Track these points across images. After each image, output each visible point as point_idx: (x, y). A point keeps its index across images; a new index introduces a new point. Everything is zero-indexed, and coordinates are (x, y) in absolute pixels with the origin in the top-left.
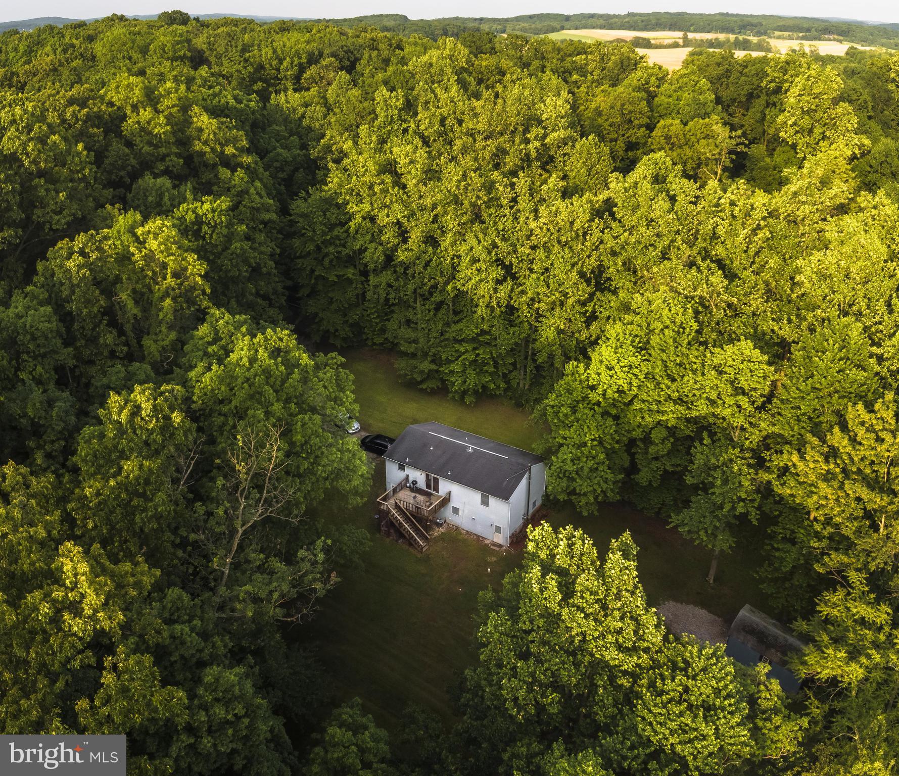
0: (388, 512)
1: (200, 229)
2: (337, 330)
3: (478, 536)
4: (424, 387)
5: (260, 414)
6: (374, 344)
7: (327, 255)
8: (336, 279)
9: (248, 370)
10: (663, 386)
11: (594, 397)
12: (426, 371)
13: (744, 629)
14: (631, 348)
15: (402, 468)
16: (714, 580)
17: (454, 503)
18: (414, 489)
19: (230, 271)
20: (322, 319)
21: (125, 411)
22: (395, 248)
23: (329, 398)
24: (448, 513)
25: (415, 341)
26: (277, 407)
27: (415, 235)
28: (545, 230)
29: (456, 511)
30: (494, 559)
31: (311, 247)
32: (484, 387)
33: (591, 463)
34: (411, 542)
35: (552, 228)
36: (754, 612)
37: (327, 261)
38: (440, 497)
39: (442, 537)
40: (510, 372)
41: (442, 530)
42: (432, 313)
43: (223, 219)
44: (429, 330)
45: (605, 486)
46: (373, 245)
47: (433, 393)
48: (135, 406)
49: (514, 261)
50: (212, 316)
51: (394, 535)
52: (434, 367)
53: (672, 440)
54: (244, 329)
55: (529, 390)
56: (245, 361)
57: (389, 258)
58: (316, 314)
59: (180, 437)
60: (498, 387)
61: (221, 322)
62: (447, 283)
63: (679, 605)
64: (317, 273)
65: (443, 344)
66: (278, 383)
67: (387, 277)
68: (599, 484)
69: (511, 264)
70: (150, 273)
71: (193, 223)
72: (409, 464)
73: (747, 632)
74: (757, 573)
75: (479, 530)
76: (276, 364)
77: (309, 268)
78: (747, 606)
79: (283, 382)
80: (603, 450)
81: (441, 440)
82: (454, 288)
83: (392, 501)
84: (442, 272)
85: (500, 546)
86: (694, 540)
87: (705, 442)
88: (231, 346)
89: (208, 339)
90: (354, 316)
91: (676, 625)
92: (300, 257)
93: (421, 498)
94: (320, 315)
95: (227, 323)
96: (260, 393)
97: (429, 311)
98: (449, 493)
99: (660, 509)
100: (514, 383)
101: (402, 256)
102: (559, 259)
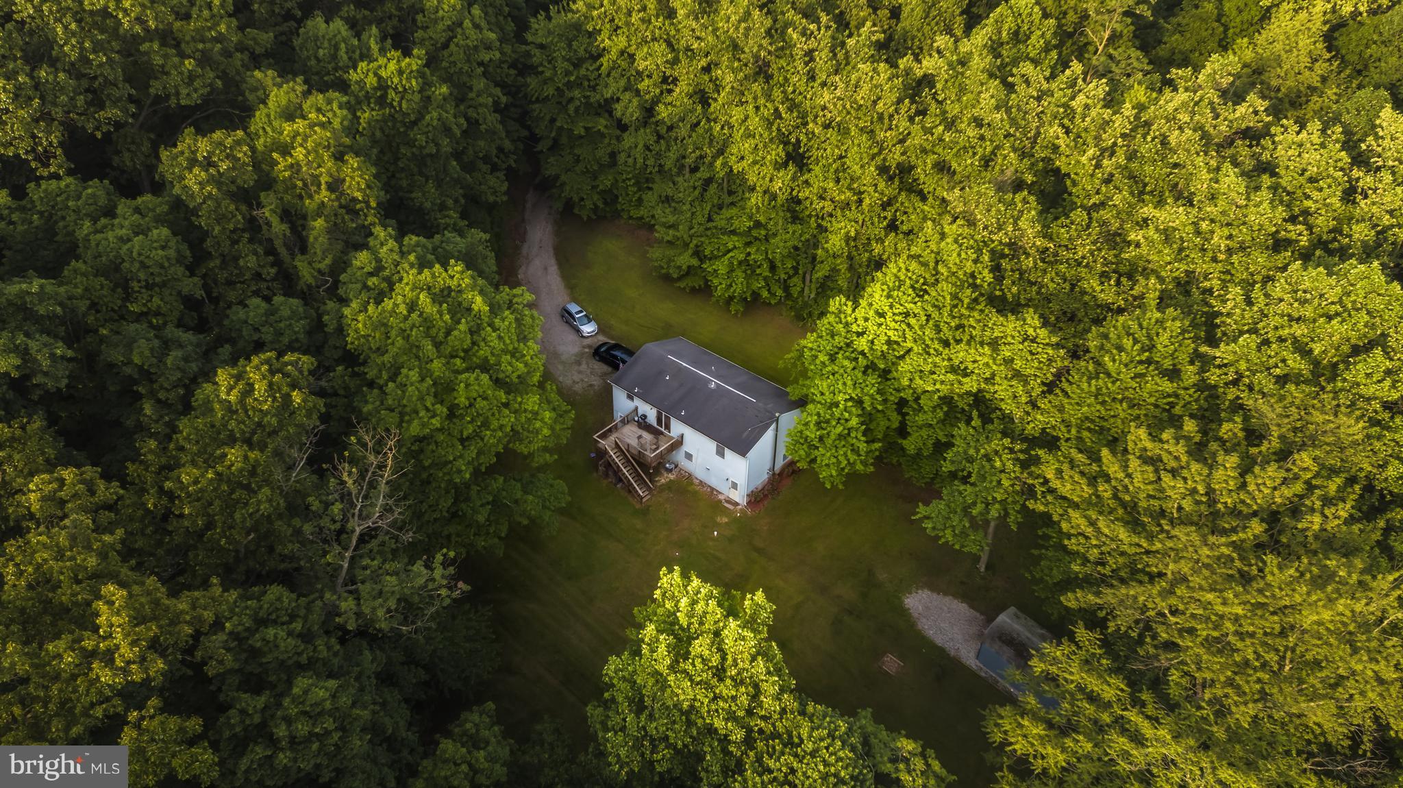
0: (606, 452)
1: (384, 96)
2: (582, 199)
3: (712, 489)
4: (682, 285)
5: (414, 375)
6: (631, 218)
7: (571, 99)
8: (583, 132)
9: (406, 318)
10: (932, 351)
11: (862, 344)
12: (684, 267)
13: (1000, 638)
14: (910, 291)
15: (630, 398)
16: (987, 568)
17: (687, 447)
18: (643, 424)
19: (425, 147)
20: (563, 184)
21: (235, 391)
22: (656, 101)
23: (505, 352)
24: (679, 456)
25: (673, 226)
26: (437, 365)
27: (682, 88)
28: (840, 107)
29: (689, 456)
30: (725, 520)
31: (550, 91)
32: (756, 295)
33: (839, 429)
34: (630, 489)
35: (848, 106)
36: (1018, 617)
37: (571, 108)
38: (672, 438)
39: (670, 486)
40: (790, 277)
41: (672, 477)
42: (697, 192)
43: (414, 83)
44: (693, 214)
45: (852, 457)
46: (627, 95)
47: (694, 291)
48: (248, 384)
49: (803, 137)
50: (376, 238)
51: (612, 479)
52: (695, 262)
53: (945, 409)
54: (412, 258)
55: (815, 300)
56: (403, 309)
57: (649, 111)
58: (557, 177)
59: (301, 418)
60: (773, 295)
61: (385, 248)
62: (715, 157)
63: (935, 595)
64: (558, 124)
65: (709, 233)
66: (441, 334)
67: (645, 136)
68: (845, 454)
69: (798, 141)
70: (300, 184)
71: (375, 89)
72: (639, 396)
73: (1003, 642)
74: (1031, 572)
75: (713, 482)
76: (441, 313)
77: (548, 117)
78: (1012, 609)
79: (448, 333)
80: (860, 412)
81: (681, 368)
82: (725, 164)
83: (612, 438)
84: (711, 141)
85: (736, 504)
86: (940, 538)
87: (973, 423)
88: (396, 277)
89: (368, 269)
90: (606, 181)
91: (924, 620)
92: (537, 100)
93: (647, 437)
94: (563, 178)
95: (391, 250)
96: (418, 347)
97: (695, 188)
98: (682, 436)
99: (933, 479)
100: (795, 292)
101: (663, 112)
102: (857, 149)
